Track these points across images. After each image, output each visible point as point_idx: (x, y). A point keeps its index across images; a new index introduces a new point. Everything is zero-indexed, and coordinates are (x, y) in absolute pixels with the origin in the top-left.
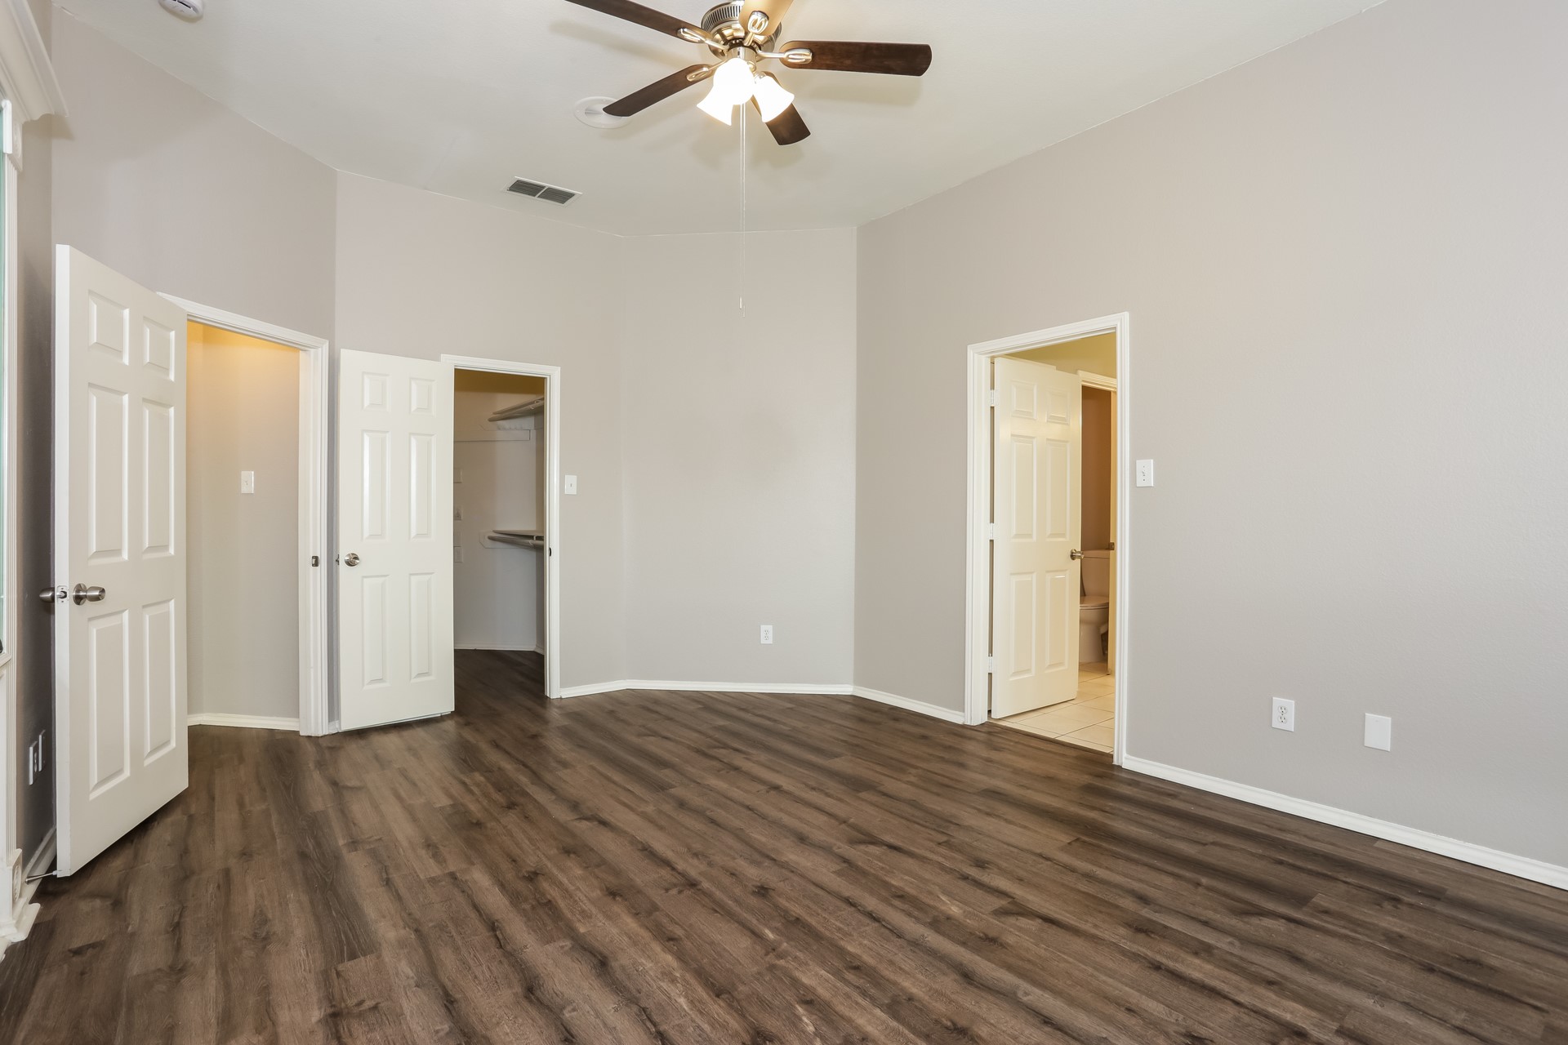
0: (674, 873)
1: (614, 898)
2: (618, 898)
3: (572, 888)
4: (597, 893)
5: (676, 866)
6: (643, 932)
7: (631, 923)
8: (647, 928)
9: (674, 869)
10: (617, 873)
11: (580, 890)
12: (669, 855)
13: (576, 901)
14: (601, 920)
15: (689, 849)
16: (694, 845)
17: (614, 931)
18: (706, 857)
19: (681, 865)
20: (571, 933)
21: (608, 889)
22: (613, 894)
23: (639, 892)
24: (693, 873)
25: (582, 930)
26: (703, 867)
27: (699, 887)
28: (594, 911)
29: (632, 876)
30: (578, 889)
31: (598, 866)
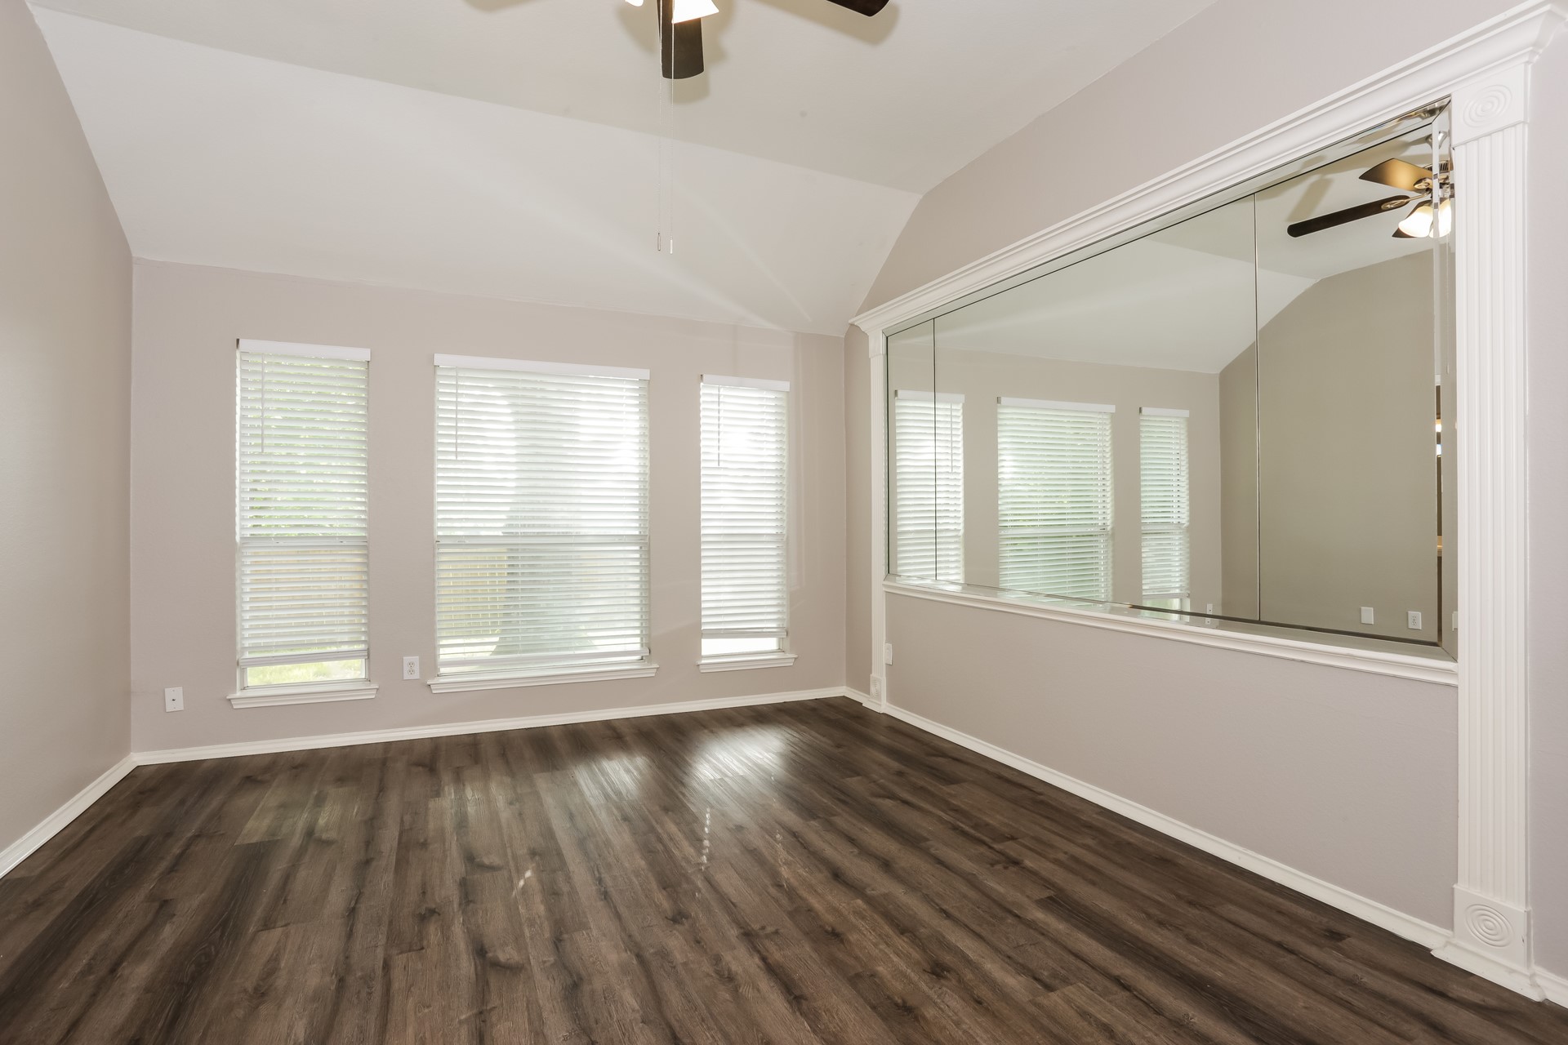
0: (765, 954)
1: (833, 929)
2: (830, 929)
3: (883, 946)
4: (853, 937)
5: (761, 964)
6: (805, 894)
7: (814, 902)
8: (800, 897)
9: (764, 959)
10: (833, 962)
11: (872, 943)
12: (765, 984)
13: (874, 931)
14: (843, 907)
15: (735, 991)
16: (727, 996)
17: (830, 898)
18: (717, 972)
19: (753, 963)
20: (869, 900)
21: (842, 941)
22: (836, 935)
23: (807, 934)
24: (742, 951)
25: (859, 902)
26: (727, 957)
27: (742, 931)
28: (852, 918)
29: (815, 956)
30: (876, 945)
31: (858, 976)
